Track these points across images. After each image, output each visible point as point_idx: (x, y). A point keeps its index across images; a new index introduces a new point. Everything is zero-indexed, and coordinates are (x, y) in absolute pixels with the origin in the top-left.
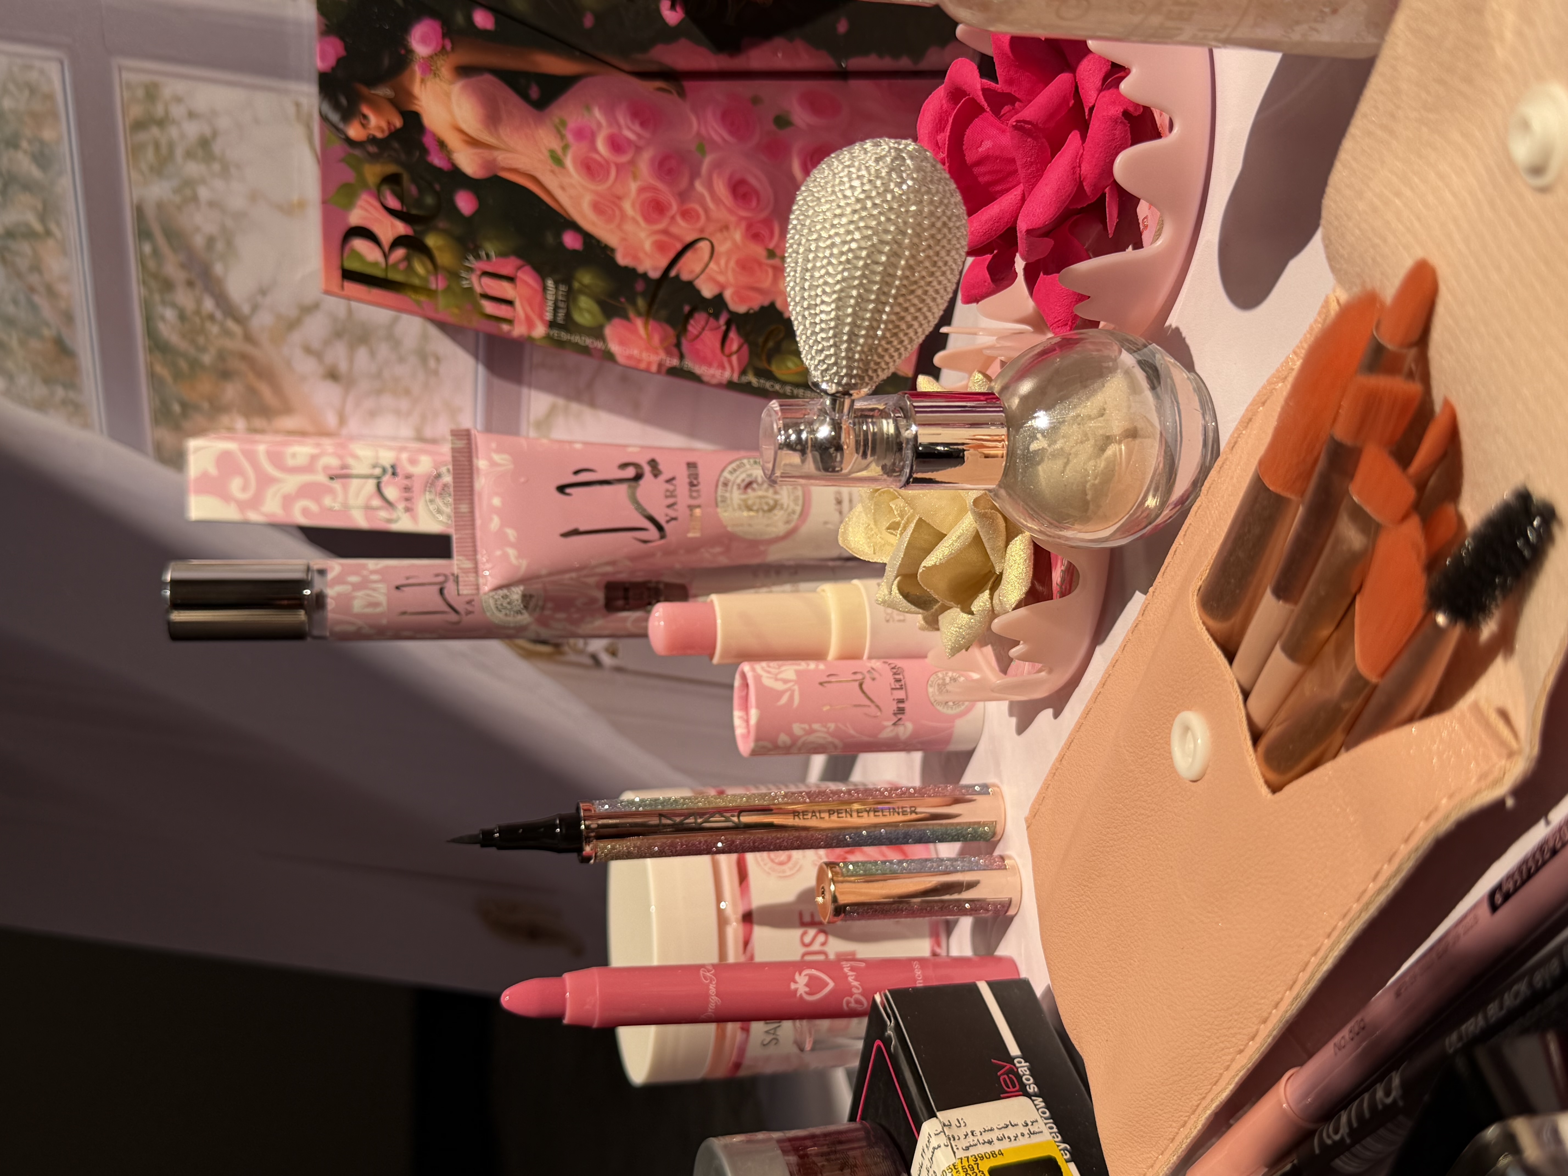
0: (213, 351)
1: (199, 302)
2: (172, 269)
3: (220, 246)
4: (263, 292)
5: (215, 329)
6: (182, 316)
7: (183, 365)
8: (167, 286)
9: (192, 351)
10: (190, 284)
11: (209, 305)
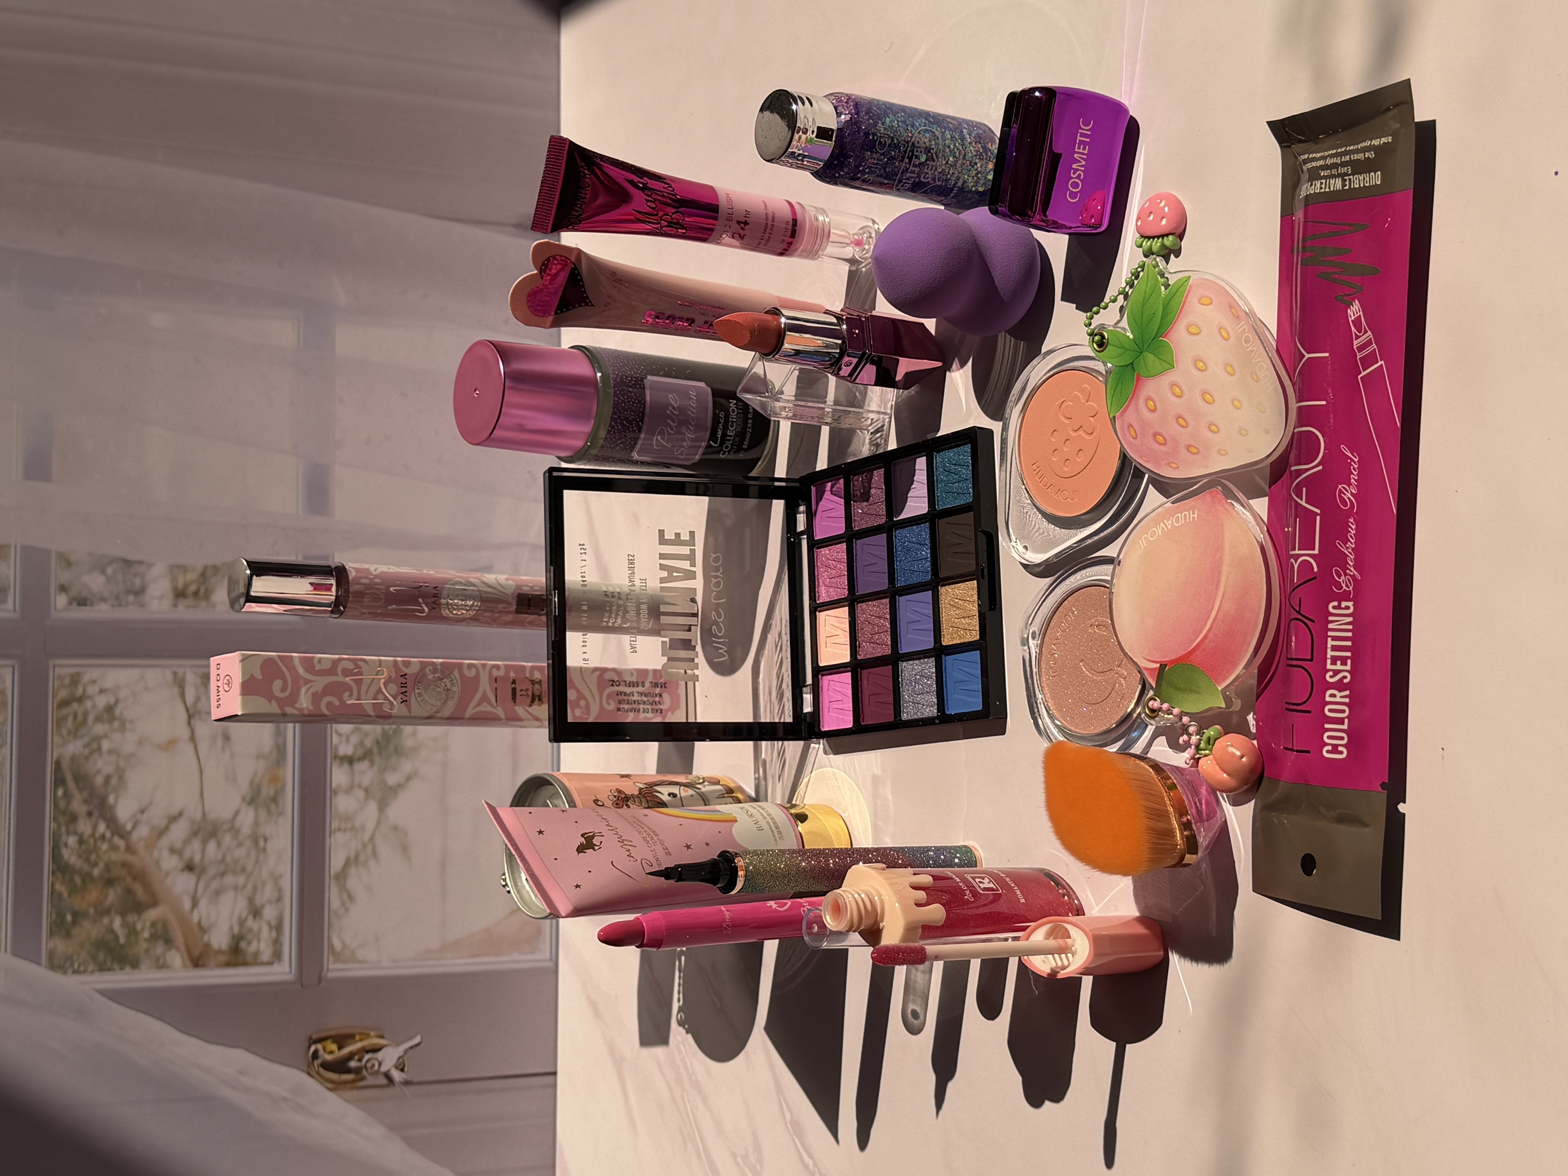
0: (101, 865)
1: (95, 827)
2: (78, 805)
3: (114, 782)
4: (143, 811)
5: (105, 847)
6: (81, 842)
7: (78, 880)
8: (73, 818)
9: (86, 868)
10: (90, 814)
11: (102, 827)
